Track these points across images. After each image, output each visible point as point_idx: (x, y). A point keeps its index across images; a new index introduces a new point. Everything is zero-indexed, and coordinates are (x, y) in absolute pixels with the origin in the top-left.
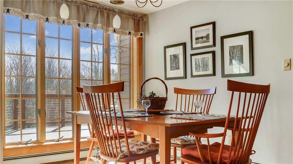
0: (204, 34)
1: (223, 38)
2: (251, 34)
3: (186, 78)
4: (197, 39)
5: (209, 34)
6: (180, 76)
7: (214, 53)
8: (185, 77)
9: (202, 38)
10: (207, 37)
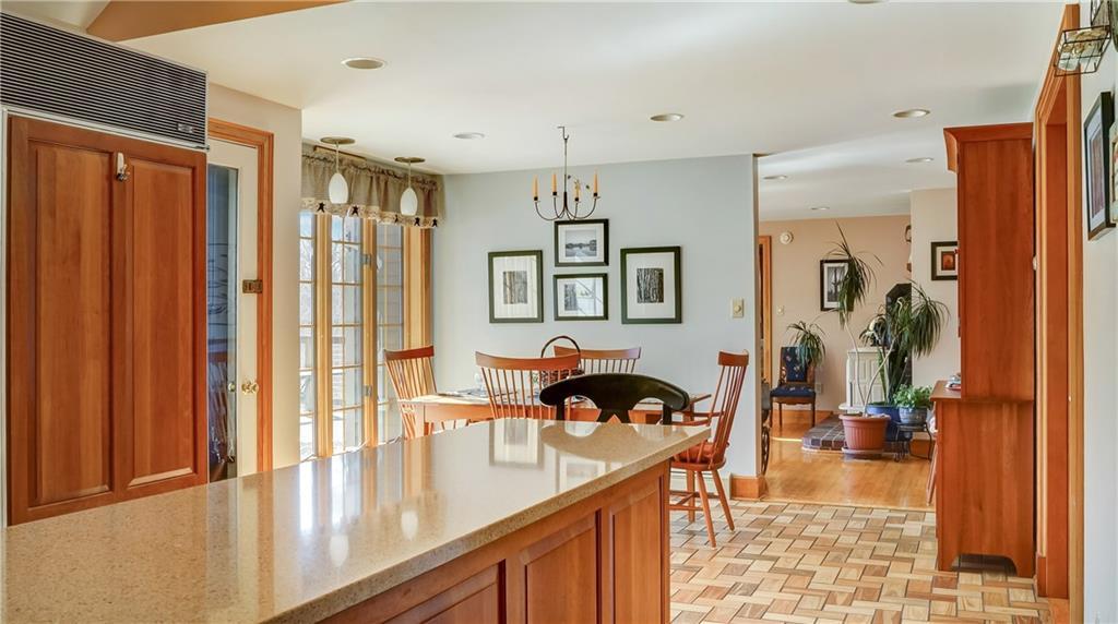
0: (586, 240)
1: (624, 252)
2: (677, 251)
3: (543, 321)
4: (568, 246)
5: (595, 241)
6: (530, 316)
7: (605, 277)
8: (541, 319)
9: (580, 246)
10: (593, 245)
